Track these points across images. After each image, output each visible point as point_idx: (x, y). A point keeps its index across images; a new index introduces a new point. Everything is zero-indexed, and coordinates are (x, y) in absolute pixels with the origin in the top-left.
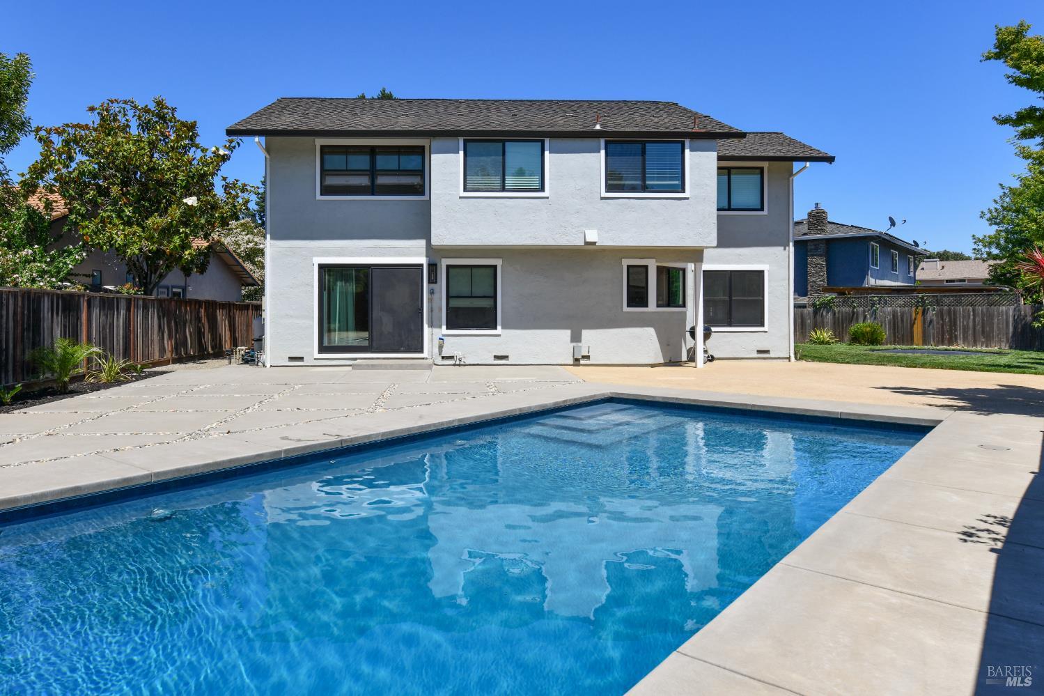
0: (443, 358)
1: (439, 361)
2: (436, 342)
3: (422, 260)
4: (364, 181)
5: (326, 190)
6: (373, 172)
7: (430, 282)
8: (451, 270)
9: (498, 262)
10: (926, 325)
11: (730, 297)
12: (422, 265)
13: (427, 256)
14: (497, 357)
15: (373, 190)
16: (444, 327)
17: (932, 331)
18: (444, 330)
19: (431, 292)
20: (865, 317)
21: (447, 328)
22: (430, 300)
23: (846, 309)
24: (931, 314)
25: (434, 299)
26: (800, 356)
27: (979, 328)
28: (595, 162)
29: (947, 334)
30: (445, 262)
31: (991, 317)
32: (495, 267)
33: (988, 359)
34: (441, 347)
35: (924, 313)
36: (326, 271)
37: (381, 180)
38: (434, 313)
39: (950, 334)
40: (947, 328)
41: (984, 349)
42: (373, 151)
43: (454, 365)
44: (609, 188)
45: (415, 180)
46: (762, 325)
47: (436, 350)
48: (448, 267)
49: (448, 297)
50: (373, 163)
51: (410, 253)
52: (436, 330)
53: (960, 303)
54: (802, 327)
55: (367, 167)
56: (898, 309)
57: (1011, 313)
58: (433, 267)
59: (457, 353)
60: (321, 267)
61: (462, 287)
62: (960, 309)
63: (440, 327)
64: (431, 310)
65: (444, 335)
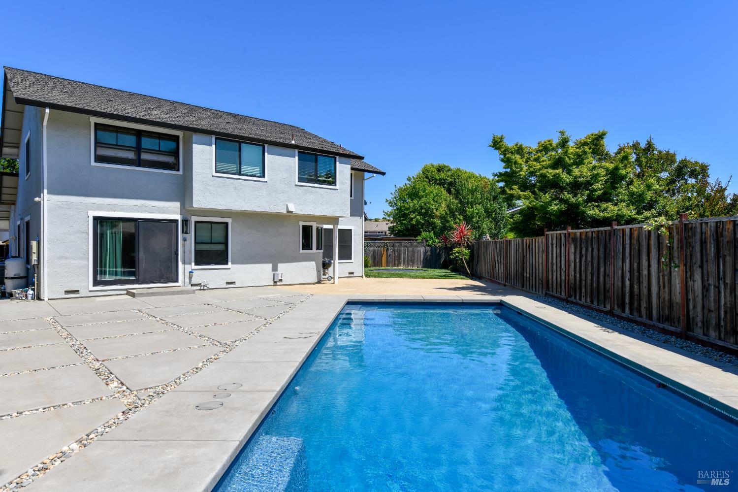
0: (192, 285)
1: (189, 287)
2: (187, 274)
3: (178, 217)
4: (130, 155)
5: (99, 159)
6: (138, 149)
7: (183, 232)
8: (197, 225)
9: (229, 221)
12: (177, 220)
13: (181, 214)
14: (228, 283)
15: (139, 163)
16: (193, 264)
18: (193, 266)
19: (185, 240)
21: (196, 264)
22: (183, 246)
24: (390, 251)
25: (186, 245)
28: (293, 162)
29: (396, 261)
30: (194, 219)
32: (227, 224)
34: (190, 278)
36: (99, 221)
37: (145, 156)
38: (186, 254)
40: (396, 258)
42: (139, 134)
43: (200, 290)
44: (300, 180)
45: (170, 160)
46: (351, 258)
47: (187, 280)
48: (196, 222)
49: (196, 243)
50: (139, 142)
51: (170, 211)
52: (187, 266)
55: (134, 145)
56: (376, 249)
58: (185, 222)
59: (203, 282)
60: (96, 219)
61: (205, 236)
63: (191, 264)
64: (184, 252)
65: (192, 270)
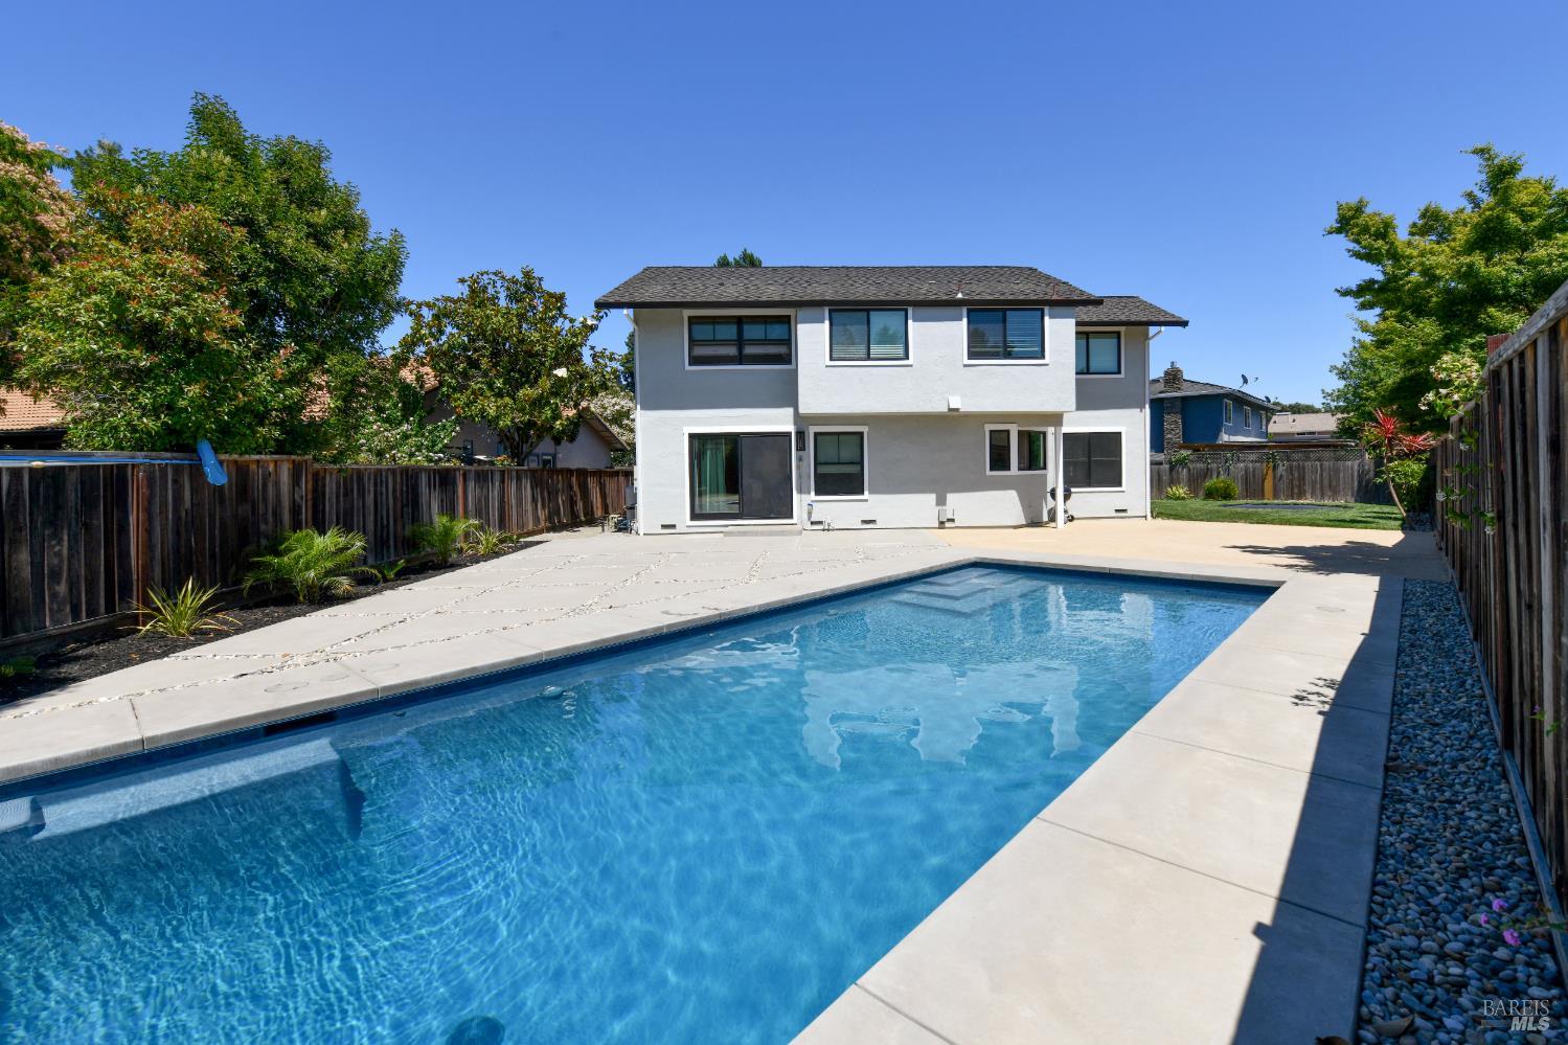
0: (812, 523)
1: (809, 526)
2: (806, 508)
3: (790, 428)
4: (732, 351)
5: (694, 361)
6: (740, 342)
7: (798, 449)
8: (819, 438)
9: (864, 429)
10: (1277, 480)
11: (1089, 457)
13: (794, 424)
14: (864, 522)
15: (741, 359)
16: (813, 493)
17: (1283, 485)
18: (813, 496)
19: (800, 459)
20: (1219, 473)
21: (817, 494)
22: (798, 467)
23: (1200, 465)
24: (1281, 470)
25: (802, 466)
26: (1157, 513)
27: (1326, 482)
28: (958, 330)
29: (1296, 488)
30: (813, 430)
31: (1337, 471)
32: (861, 434)
33: (1334, 514)
34: (810, 514)
35: (1275, 468)
36: (697, 440)
37: (749, 350)
38: (803, 480)
39: (1300, 487)
40: (1296, 482)
41: (1331, 502)
42: (740, 321)
43: (823, 530)
44: (971, 356)
45: (782, 350)
46: (1120, 485)
47: (806, 516)
48: (816, 434)
49: (816, 464)
50: (740, 332)
51: (776, 421)
52: (804, 496)
53: (1308, 459)
54: (1160, 482)
55: (735, 336)
56: (1250, 465)
57: (1356, 467)
58: (801, 435)
59: (827, 519)
60: (692, 437)
61: (830, 453)
62: (1308, 464)
63: (810, 493)
64: (800, 477)
65: (813, 501)
